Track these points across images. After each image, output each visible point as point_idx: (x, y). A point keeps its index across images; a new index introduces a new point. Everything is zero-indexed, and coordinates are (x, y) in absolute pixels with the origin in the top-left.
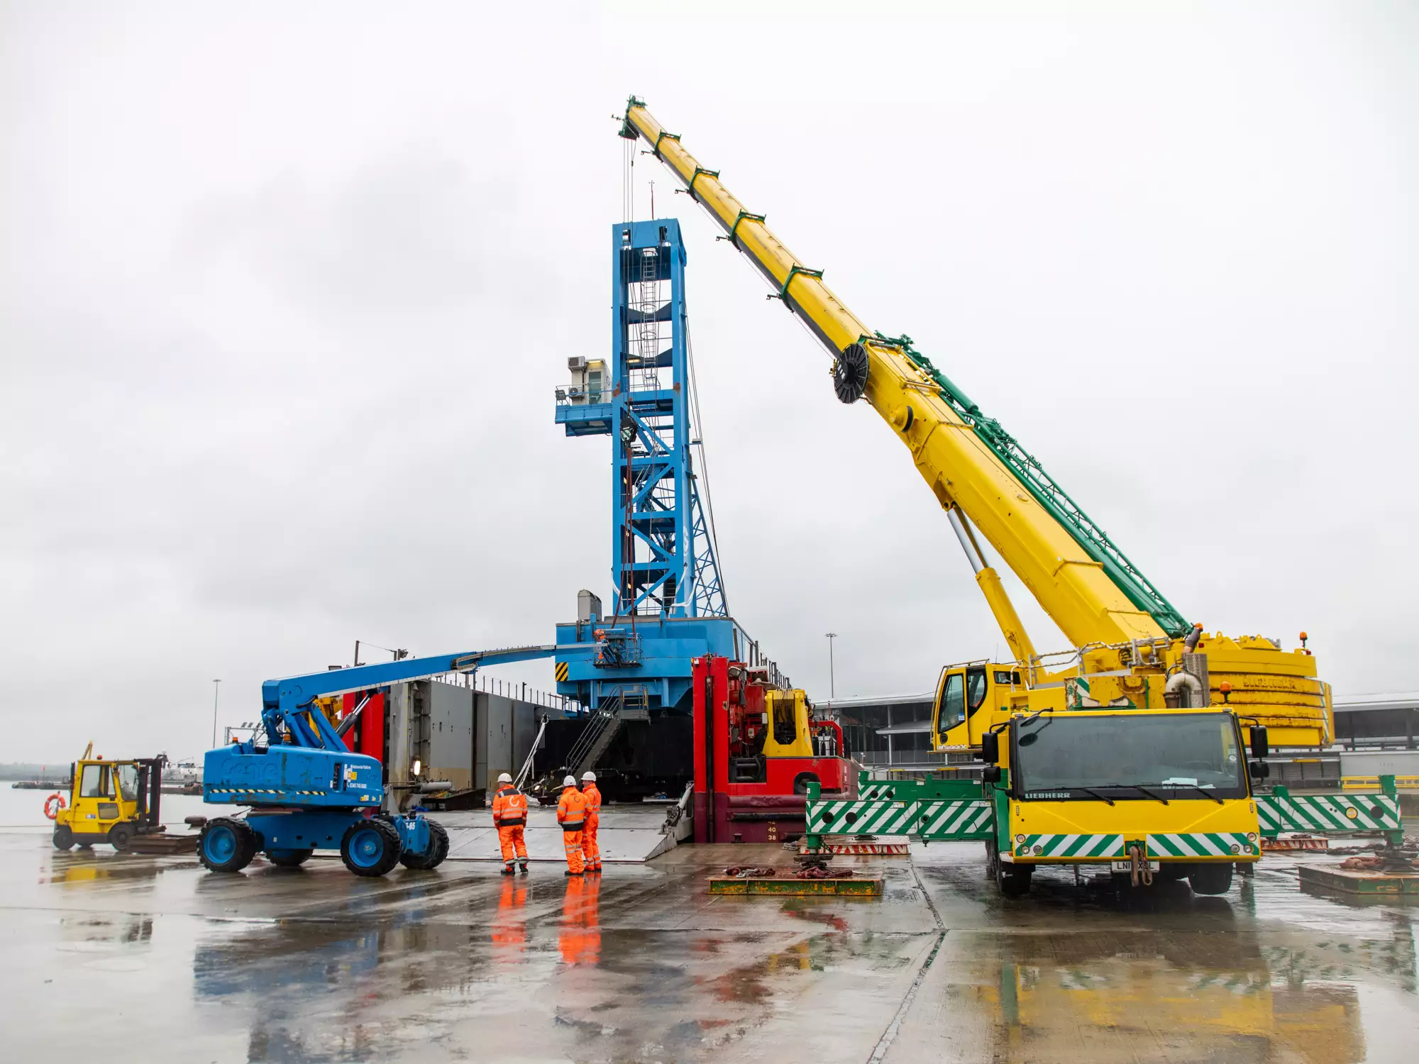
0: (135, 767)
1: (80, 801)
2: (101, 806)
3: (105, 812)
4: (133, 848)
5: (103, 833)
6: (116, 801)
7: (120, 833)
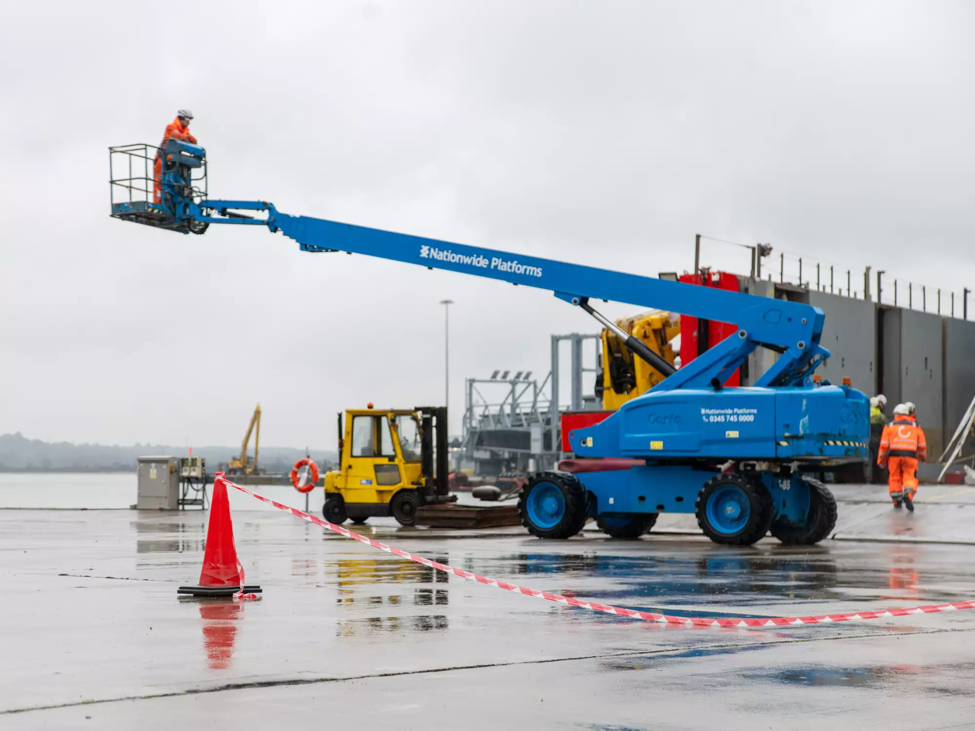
0: (415, 419)
1: (352, 461)
2: (378, 468)
3: (384, 476)
4: (423, 521)
5: (382, 503)
6: (396, 462)
7: (404, 504)
